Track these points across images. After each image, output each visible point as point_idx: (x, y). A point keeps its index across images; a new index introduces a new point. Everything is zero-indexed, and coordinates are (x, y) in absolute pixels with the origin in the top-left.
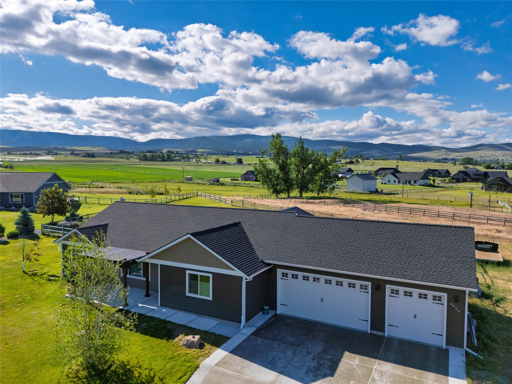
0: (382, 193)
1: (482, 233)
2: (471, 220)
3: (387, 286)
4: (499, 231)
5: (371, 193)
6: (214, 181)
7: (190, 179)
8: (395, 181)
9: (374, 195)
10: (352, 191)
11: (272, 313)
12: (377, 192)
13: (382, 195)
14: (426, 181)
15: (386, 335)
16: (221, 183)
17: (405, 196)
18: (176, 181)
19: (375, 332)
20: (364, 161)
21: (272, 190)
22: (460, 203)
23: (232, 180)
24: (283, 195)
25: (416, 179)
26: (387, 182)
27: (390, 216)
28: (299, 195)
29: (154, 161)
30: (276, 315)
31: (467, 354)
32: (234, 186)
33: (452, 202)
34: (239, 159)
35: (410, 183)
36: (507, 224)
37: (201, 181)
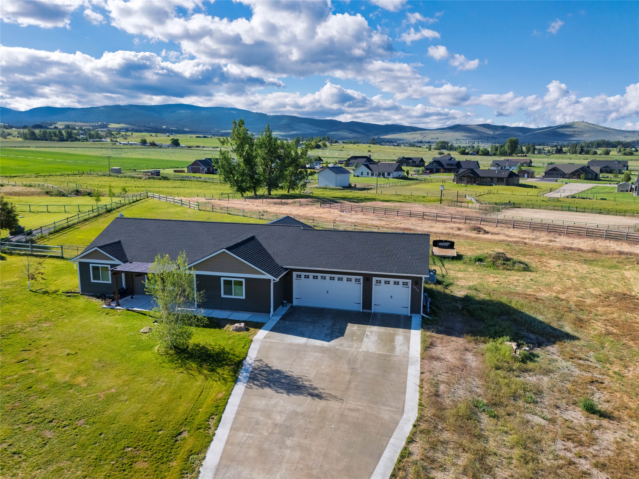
0: (354, 188)
1: (445, 232)
2: (438, 219)
3: (374, 278)
4: (459, 229)
5: (345, 188)
6: (152, 174)
7: (119, 171)
8: (368, 173)
9: (348, 191)
10: (323, 186)
11: (289, 306)
12: (349, 187)
13: (355, 191)
14: (400, 173)
15: (373, 312)
16: (163, 177)
17: (379, 191)
18: (99, 174)
19: (365, 311)
20: (333, 144)
21: (235, 188)
22: (432, 199)
23: (175, 171)
24: (249, 194)
25: (389, 171)
26: (360, 174)
27: (367, 217)
28: (266, 193)
29: (47, 140)
30: (292, 307)
31: (423, 317)
32: (182, 180)
33: (424, 197)
34: (174, 139)
35: (383, 175)
36: (467, 221)
37: (134, 174)
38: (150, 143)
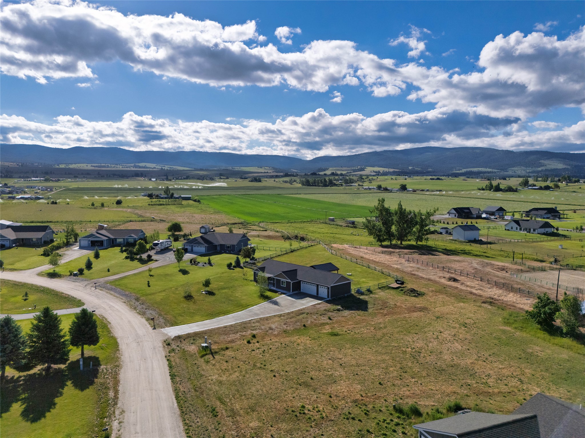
3: (319, 286)
4: (444, 278)
5: (470, 241)
6: (350, 223)
7: (333, 220)
8: (517, 228)
10: (455, 239)
11: (298, 291)
12: (474, 241)
14: (549, 229)
15: (319, 296)
16: (354, 225)
18: (321, 222)
21: (376, 239)
24: (386, 243)
26: (510, 229)
28: (399, 243)
29: (316, 186)
33: (520, 254)
35: (529, 231)
37: (340, 222)
38: (384, 189)
